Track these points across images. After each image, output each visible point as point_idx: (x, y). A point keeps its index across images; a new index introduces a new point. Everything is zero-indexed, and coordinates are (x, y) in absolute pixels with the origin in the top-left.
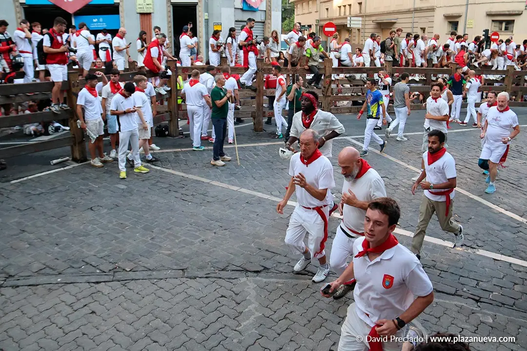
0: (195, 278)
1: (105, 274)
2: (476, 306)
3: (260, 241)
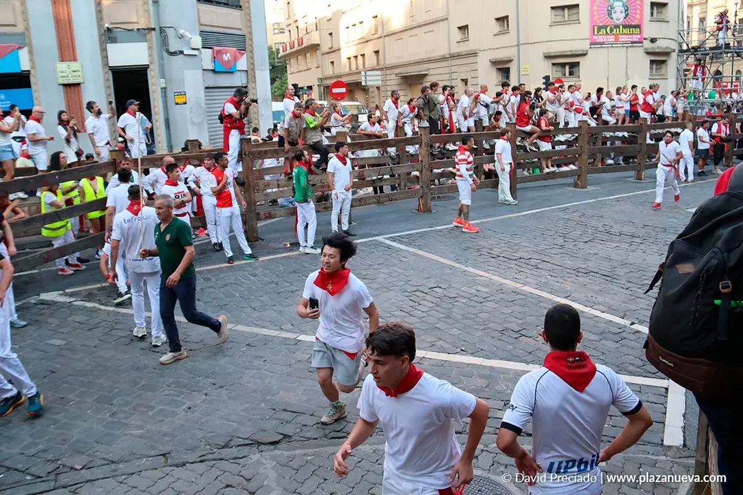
0: (184, 465)
1: (40, 480)
3: (273, 398)
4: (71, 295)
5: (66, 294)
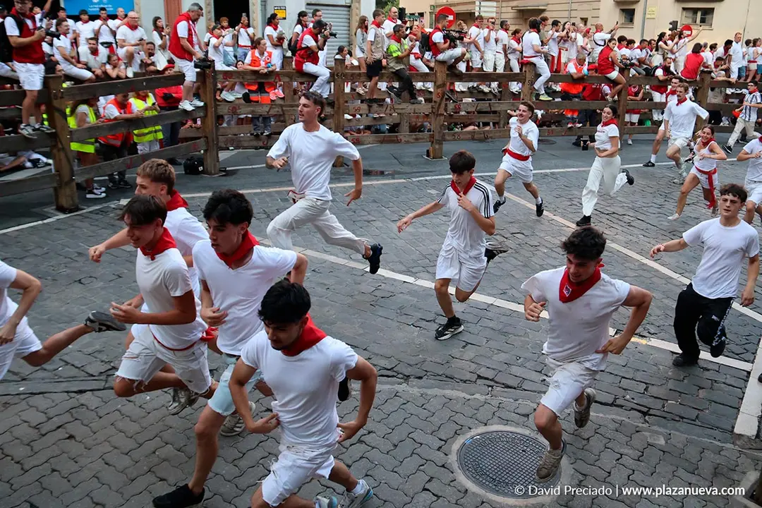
1: (94, 378)
2: (643, 421)
3: (329, 327)
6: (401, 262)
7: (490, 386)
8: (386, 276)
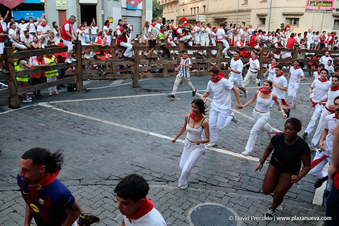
0: (88, 185)
3: (133, 160)
4: (52, 104)
5: (49, 104)
6: (164, 130)
7: (205, 185)
8: (158, 136)
